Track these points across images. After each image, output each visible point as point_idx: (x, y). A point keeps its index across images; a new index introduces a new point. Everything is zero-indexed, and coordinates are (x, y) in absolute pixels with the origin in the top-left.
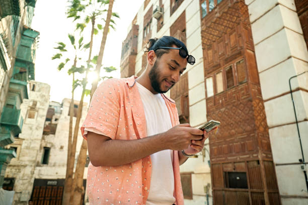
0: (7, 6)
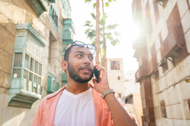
0: (38, 8)
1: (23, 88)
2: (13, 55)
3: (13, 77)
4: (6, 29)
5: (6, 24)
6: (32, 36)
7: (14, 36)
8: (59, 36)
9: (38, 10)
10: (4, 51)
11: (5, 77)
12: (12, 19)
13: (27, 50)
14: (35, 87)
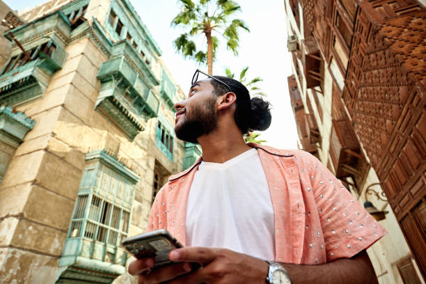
1: (83, 254)
2: (74, 201)
3: (70, 237)
4: (66, 161)
5: (66, 153)
6: (108, 167)
7: (80, 171)
8: (177, 166)
9: (130, 130)
10: (58, 194)
11: (54, 237)
12: (78, 146)
13: (98, 190)
14: (109, 253)
